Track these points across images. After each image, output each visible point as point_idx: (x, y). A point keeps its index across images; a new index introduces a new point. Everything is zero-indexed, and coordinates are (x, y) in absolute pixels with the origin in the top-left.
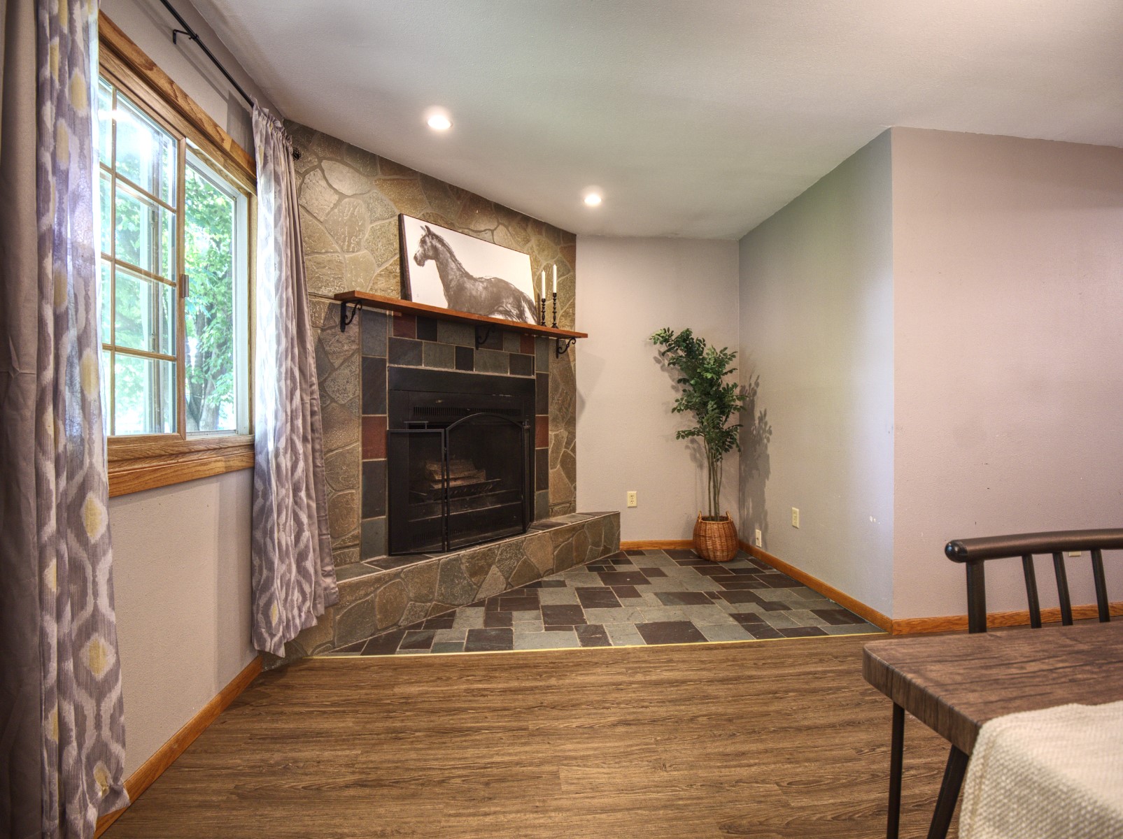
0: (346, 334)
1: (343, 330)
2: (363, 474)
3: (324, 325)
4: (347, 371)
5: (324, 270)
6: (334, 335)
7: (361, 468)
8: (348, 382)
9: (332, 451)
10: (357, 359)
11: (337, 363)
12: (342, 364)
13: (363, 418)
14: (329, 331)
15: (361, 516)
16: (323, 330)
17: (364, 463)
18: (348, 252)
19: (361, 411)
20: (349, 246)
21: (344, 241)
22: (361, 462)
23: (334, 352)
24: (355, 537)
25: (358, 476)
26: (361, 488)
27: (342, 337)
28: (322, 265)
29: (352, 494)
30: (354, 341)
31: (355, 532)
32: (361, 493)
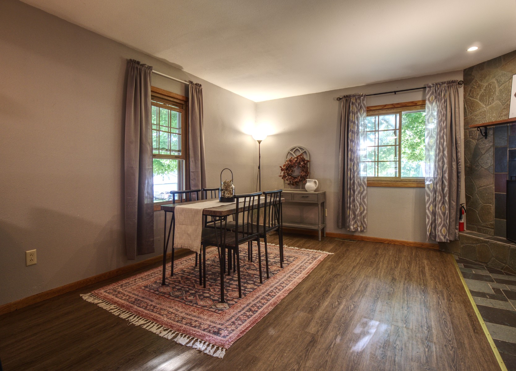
0: (487, 139)
1: (486, 138)
2: (495, 198)
3: (478, 138)
4: (488, 155)
5: (478, 117)
6: (482, 141)
7: (494, 196)
8: (488, 159)
9: (482, 187)
10: (492, 150)
11: (483, 152)
12: (486, 152)
13: (495, 174)
14: (480, 140)
15: (494, 216)
16: (478, 140)
17: (495, 194)
18: (488, 105)
19: (494, 172)
20: (488, 103)
21: (486, 102)
22: (494, 193)
23: (482, 148)
24: (492, 225)
25: (493, 199)
26: (494, 204)
27: (486, 141)
28: (478, 115)
29: (490, 206)
30: (491, 142)
31: (492, 223)
32: (494, 207)
